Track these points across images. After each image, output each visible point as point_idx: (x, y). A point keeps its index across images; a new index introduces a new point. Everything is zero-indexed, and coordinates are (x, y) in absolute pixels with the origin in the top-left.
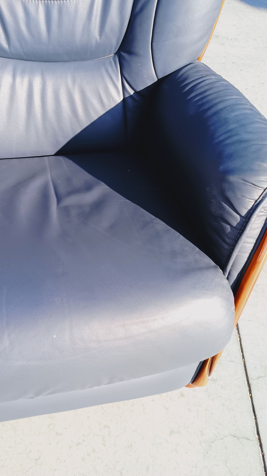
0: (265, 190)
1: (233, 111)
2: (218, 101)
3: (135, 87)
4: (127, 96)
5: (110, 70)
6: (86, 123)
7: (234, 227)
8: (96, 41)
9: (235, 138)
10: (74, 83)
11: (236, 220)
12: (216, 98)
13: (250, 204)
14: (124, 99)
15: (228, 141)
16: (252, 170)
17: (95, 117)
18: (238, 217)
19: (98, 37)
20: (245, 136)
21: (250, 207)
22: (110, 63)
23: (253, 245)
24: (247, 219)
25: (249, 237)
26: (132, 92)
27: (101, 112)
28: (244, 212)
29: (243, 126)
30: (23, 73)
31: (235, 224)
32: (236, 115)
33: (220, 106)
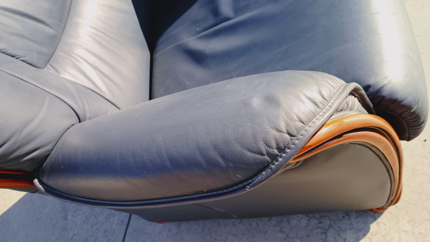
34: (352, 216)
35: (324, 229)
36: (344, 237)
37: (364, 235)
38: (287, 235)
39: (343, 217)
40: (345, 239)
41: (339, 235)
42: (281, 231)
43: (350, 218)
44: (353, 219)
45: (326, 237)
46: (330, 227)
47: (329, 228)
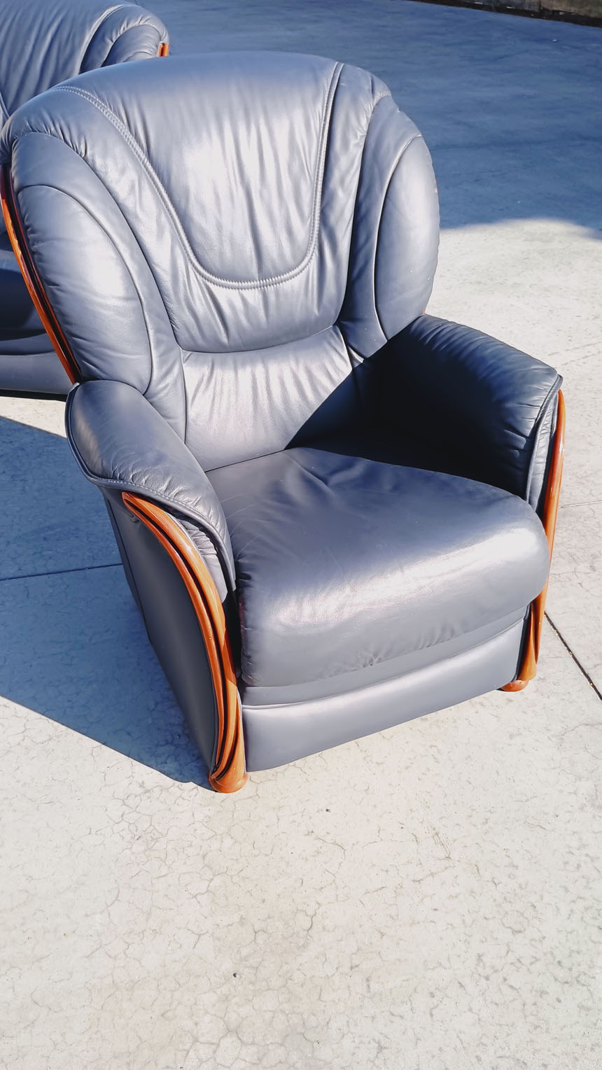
0: (541, 408)
1: (486, 349)
2: (467, 344)
3: (364, 354)
4: (356, 365)
5: (333, 342)
6: (316, 405)
7: (522, 450)
8: (315, 315)
9: (497, 372)
10: (297, 364)
11: (522, 442)
12: (463, 342)
13: (532, 425)
14: (354, 369)
15: (493, 375)
16: (524, 393)
17: (326, 396)
18: (524, 439)
19: (316, 311)
20: (507, 367)
21: (532, 427)
22: (332, 335)
23: (545, 464)
24: (532, 439)
25: (539, 457)
26: (361, 360)
27: (332, 389)
28: (528, 432)
29: (500, 360)
30: (244, 365)
31: (522, 446)
32: (491, 352)
33: (472, 347)
34: (198, 763)
35: (173, 741)
36: (168, 761)
37: (176, 780)
38: (153, 710)
39: (193, 755)
40: (166, 763)
41: (169, 756)
42: (157, 704)
43: (193, 761)
44: (194, 764)
45: (163, 745)
46: (177, 746)
47: (175, 745)
